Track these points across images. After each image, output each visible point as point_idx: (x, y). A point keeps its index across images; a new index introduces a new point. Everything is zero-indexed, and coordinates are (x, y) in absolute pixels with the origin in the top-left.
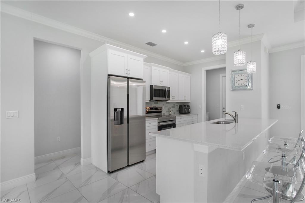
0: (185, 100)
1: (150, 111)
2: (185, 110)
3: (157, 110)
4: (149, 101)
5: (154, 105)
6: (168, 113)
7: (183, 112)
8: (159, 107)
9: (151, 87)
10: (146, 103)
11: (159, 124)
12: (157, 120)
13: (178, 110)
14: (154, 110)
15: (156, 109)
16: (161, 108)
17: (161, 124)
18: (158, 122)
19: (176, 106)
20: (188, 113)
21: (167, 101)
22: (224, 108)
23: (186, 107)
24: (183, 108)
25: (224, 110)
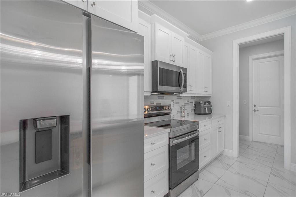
0: (206, 93)
1: (151, 112)
2: (205, 109)
3: (164, 110)
4: (150, 95)
5: (158, 101)
6: (179, 114)
7: (202, 112)
8: (166, 106)
9: (155, 64)
10: (145, 96)
11: (171, 142)
12: (168, 134)
13: (193, 108)
14: (158, 110)
15: (162, 108)
16: (169, 107)
17: (175, 142)
18: (170, 138)
19: (191, 102)
20: (210, 113)
21: (181, 95)
22: (255, 106)
23: (206, 104)
24: (202, 106)
25: (254, 108)
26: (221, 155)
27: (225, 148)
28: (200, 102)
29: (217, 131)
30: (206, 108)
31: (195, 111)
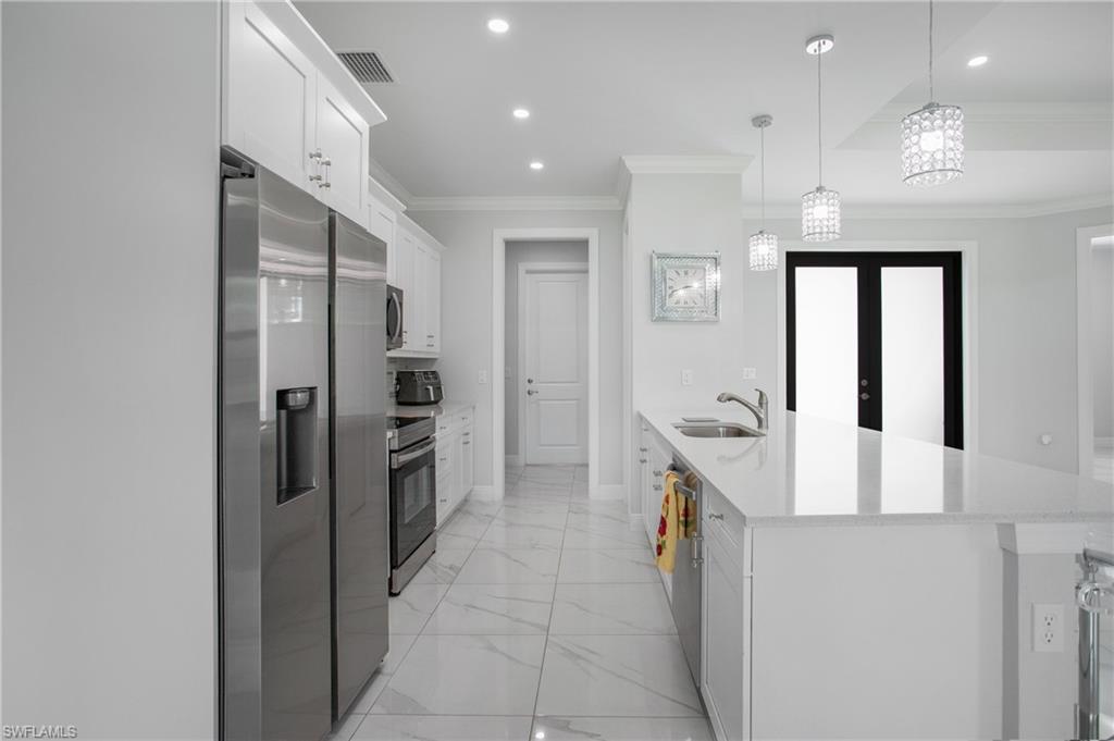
0: (430, 349)
2: (428, 389)
7: (419, 400)
11: (394, 460)
18: (391, 452)
20: (437, 401)
22: (530, 381)
23: (429, 378)
24: (419, 382)
25: (529, 387)
26: (466, 501)
27: (474, 484)
28: (413, 373)
29: (462, 441)
30: (431, 388)
31: (397, 396)
